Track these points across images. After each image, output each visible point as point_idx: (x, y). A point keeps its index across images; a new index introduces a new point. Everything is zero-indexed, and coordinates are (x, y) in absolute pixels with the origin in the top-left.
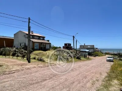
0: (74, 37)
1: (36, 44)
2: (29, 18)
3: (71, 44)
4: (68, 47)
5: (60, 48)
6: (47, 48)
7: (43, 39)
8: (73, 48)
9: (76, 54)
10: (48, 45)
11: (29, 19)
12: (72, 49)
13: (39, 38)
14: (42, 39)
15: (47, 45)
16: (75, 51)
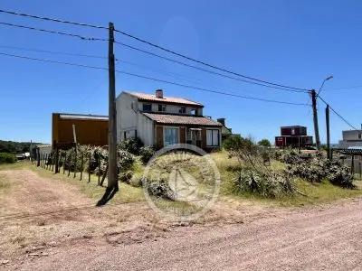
0: (314, 94)
1: (167, 132)
2: (111, 24)
3: (304, 129)
4: (293, 138)
5: (265, 143)
6: (209, 142)
7: (196, 112)
8: (314, 141)
9: (328, 165)
10: (215, 133)
11: (112, 29)
12: (311, 145)
13: (183, 109)
14: (193, 113)
15: (208, 133)
16: (325, 153)
